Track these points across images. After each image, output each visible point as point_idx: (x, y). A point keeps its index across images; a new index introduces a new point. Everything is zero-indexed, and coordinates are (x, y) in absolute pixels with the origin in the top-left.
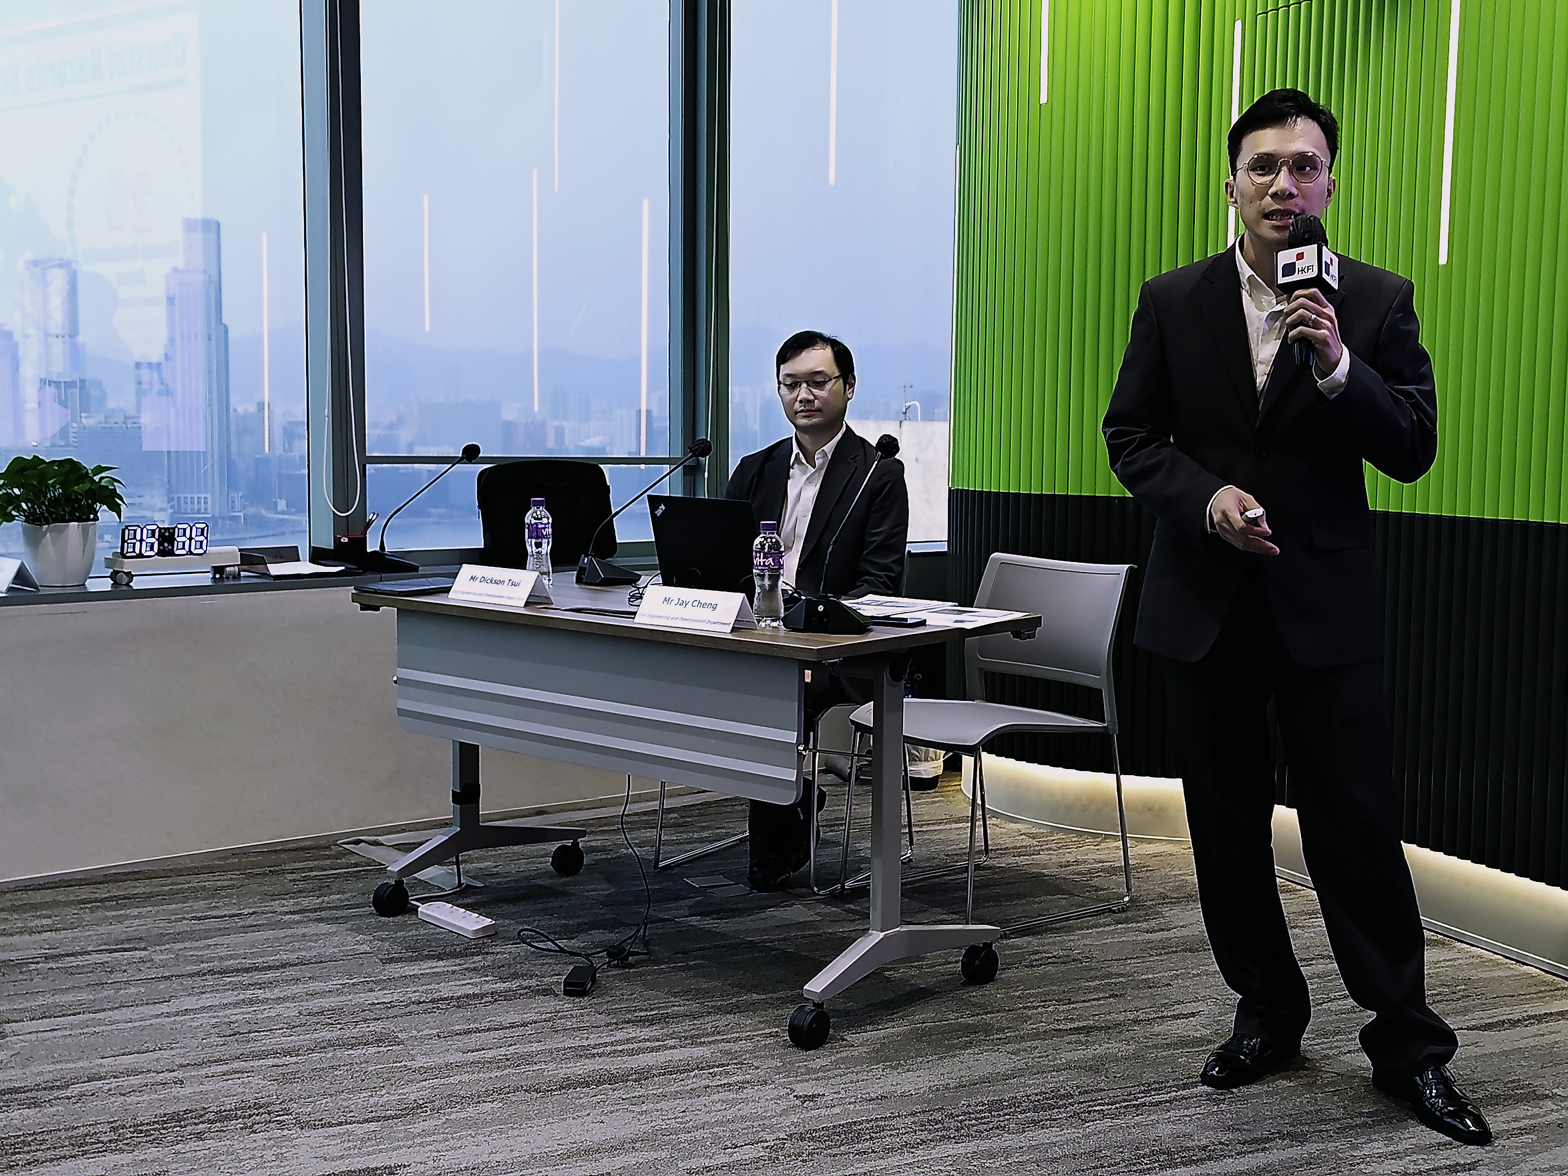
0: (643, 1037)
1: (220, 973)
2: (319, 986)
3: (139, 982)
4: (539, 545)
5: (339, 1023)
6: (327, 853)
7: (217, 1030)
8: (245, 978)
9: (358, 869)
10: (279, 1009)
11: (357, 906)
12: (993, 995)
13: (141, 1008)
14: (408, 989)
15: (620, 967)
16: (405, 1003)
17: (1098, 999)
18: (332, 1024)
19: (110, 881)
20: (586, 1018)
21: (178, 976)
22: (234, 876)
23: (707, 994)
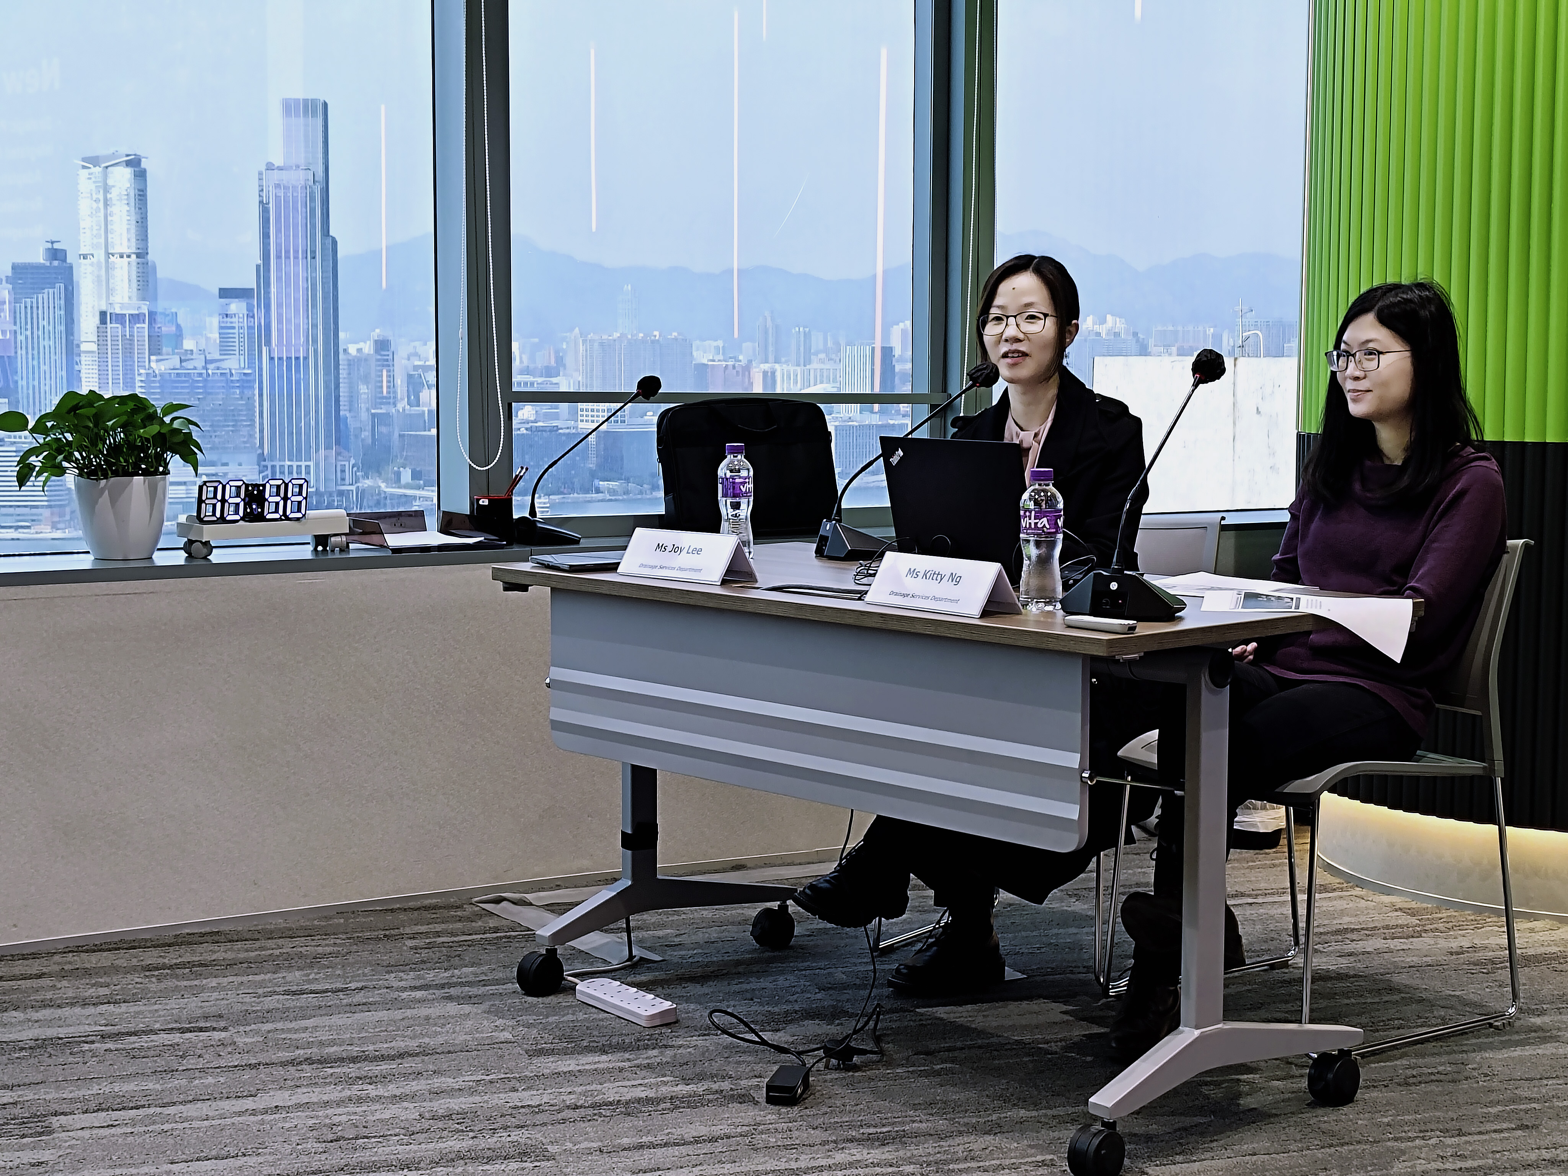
0: (871, 1161)
1: (319, 1062)
2: (448, 1082)
3: (219, 1070)
4: (736, 506)
5: (471, 1131)
6: (458, 913)
7: (315, 1133)
8: (352, 1070)
9: (498, 934)
10: (393, 1110)
11: (497, 982)
12: (1351, 1120)
13: (219, 1103)
14: (561, 1090)
15: (842, 1070)
16: (557, 1108)
17: (1501, 1131)
18: (463, 1131)
19: (182, 944)
20: (796, 1134)
21: (267, 1064)
22: (338, 941)
23: (957, 1107)
